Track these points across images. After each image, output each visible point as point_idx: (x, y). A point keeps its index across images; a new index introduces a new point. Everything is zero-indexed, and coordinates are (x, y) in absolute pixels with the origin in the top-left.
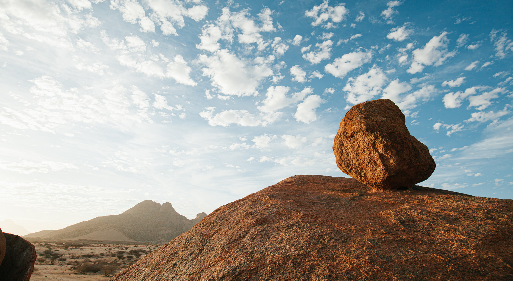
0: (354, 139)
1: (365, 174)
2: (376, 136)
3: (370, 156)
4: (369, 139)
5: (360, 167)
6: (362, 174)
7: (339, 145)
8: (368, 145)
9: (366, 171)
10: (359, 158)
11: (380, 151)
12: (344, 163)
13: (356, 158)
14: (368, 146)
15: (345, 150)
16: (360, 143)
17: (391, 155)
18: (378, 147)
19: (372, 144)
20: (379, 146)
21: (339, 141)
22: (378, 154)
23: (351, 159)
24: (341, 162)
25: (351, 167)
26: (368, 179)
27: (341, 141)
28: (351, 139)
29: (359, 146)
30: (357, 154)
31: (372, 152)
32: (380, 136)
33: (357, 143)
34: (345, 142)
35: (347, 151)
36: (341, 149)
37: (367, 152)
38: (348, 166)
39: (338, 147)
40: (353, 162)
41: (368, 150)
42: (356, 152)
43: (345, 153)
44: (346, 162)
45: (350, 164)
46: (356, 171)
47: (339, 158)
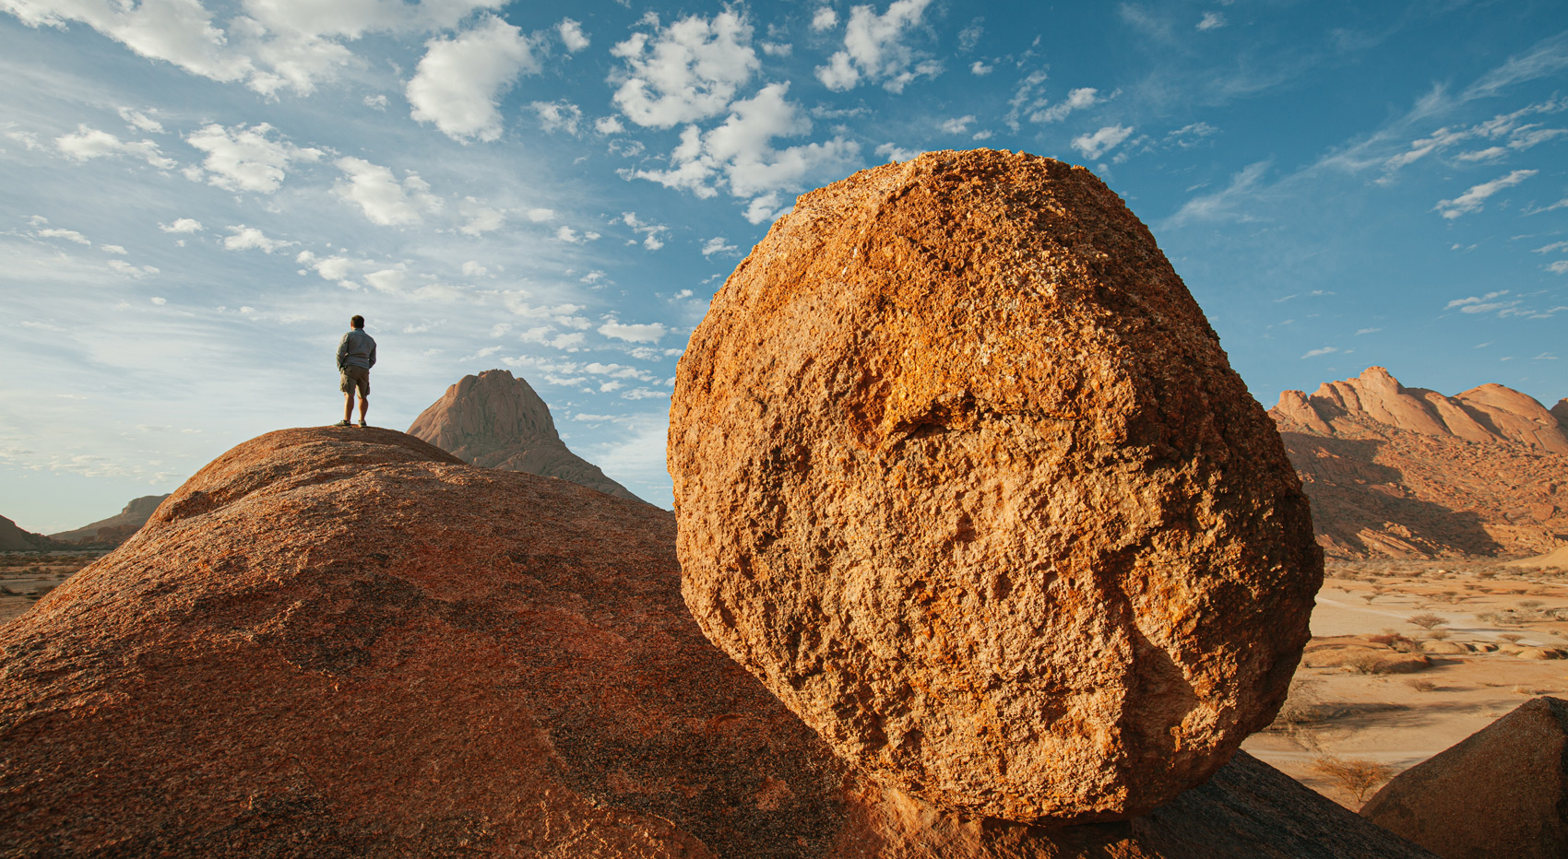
0: (933, 452)
1: (913, 737)
2: (1183, 498)
3: (1038, 642)
4: (1097, 499)
5: (897, 678)
6: (894, 729)
7: (765, 464)
8: (1068, 550)
9: (933, 714)
10: (923, 620)
11: (1146, 626)
12: (766, 615)
13: (891, 615)
14: (1064, 555)
15: (813, 521)
16: (987, 512)
17: (1224, 680)
18: (1144, 591)
19: (1103, 553)
20: (1157, 586)
21: (778, 427)
22: (1126, 649)
23: (837, 599)
24: (740, 596)
25: (819, 660)
26: (922, 769)
27: (800, 429)
28: (900, 446)
29: (966, 534)
30: (920, 585)
31: (1081, 615)
32: (1215, 509)
33: (959, 495)
34: (828, 452)
35: (824, 533)
36: (773, 500)
37: (1028, 597)
38: (793, 644)
39: (745, 475)
40: (844, 629)
41: (1045, 587)
42: (918, 569)
43: (798, 535)
44: (782, 613)
45: (815, 640)
46: (849, 698)
47: (730, 558)
